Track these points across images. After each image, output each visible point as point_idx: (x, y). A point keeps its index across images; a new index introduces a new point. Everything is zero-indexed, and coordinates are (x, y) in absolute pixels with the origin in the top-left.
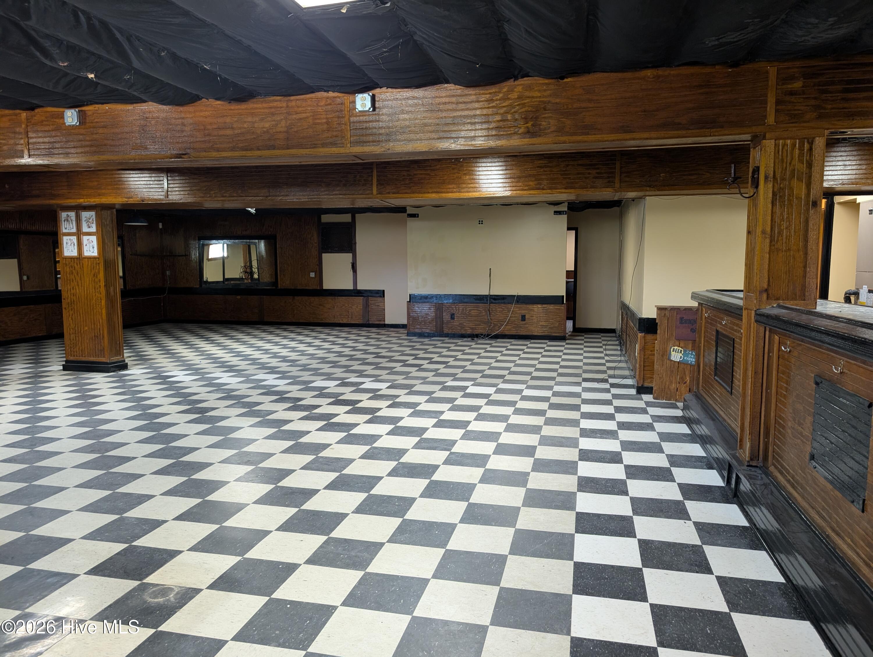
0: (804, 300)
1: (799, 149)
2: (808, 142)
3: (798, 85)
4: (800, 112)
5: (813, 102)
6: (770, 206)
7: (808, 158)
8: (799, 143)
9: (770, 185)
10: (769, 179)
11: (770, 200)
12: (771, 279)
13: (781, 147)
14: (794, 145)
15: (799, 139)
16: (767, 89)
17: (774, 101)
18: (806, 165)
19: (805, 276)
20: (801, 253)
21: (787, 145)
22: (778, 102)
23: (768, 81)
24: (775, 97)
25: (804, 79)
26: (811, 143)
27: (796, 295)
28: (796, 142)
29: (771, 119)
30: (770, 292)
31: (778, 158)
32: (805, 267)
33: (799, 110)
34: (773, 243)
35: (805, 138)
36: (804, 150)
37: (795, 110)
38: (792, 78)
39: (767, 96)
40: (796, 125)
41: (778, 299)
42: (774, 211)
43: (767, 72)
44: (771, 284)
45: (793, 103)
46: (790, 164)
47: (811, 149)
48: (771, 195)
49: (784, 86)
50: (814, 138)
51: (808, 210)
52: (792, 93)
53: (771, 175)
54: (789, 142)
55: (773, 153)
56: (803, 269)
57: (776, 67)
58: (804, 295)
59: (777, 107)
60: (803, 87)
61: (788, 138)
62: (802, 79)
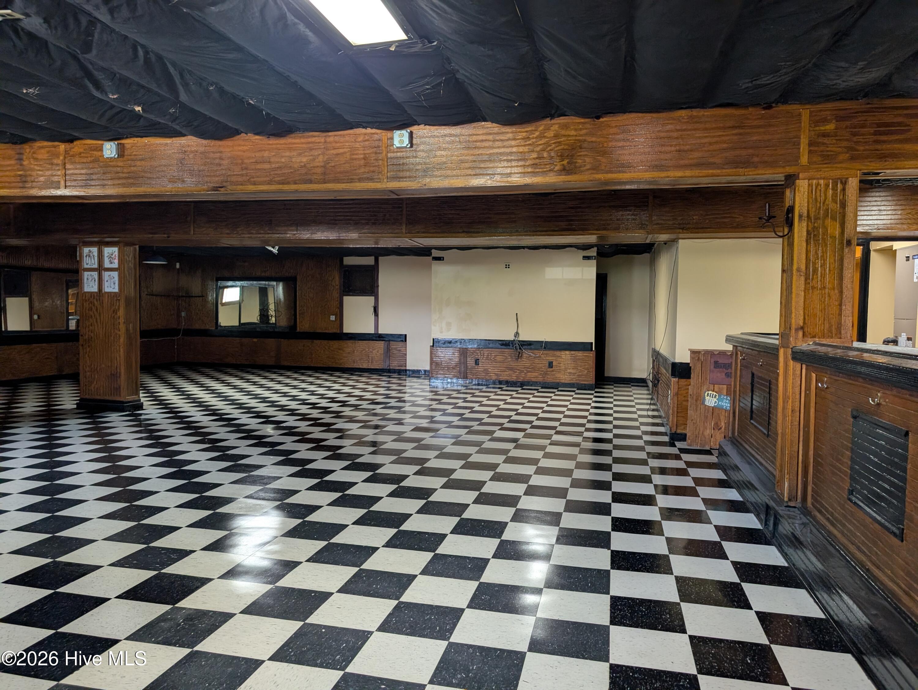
0: (841, 338)
1: (833, 189)
2: (841, 182)
3: (830, 127)
4: (832, 153)
5: (845, 144)
6: (804, 244)
7: (841, 197)
8: (832, 183)
9: (804, 224)
10: (803, 218)
11: (804, 238)
12: (806, 317)
13: (814, 187)
14: (827, 185)
15: (832, 179)
16: (800, 131)
17: (807, 142)
18: (840, 206)
19: (840, 315)
20: (836, 291)
21: (821, 185)
22: (810, 144)
23: (801, 123)
24: (807, 138)
25: (837, 121)
26: (844, 183)
27: (832, 333)
28: (829, 182)
29: (804, 159)
30: (806, 329)
31: (812, 198)
32: (840, 305)
33: (831, 151)
34: (808, 281)
35: (838, 179)
36: (837, 190)
37: (828, 151)
38: (825, 121)
39: (800, 138)
40: (829, 165)
41: (814, 337)
42: (808, 249)
43: (800, 115)
44: (807, 322)
45: (826, 144)
46: (824, 203)
47: (844, 190)
48: (805, 234)
49: (817, 128)
50: (847, 178)
51: (842, 249)
52: (825, 135)
53: (805, 214)
54: (822, 182)
55: (806, 193)
56: (838, 307)
57: (808, 110)
58: (840, 333)
59: (811, 148)
60: (835, 129)
61: (821, 179)
62: (834, 121)
